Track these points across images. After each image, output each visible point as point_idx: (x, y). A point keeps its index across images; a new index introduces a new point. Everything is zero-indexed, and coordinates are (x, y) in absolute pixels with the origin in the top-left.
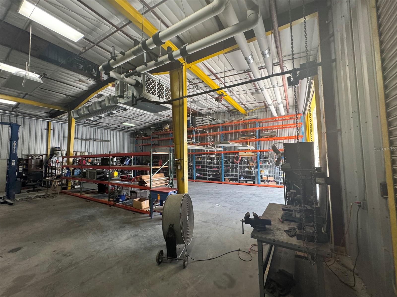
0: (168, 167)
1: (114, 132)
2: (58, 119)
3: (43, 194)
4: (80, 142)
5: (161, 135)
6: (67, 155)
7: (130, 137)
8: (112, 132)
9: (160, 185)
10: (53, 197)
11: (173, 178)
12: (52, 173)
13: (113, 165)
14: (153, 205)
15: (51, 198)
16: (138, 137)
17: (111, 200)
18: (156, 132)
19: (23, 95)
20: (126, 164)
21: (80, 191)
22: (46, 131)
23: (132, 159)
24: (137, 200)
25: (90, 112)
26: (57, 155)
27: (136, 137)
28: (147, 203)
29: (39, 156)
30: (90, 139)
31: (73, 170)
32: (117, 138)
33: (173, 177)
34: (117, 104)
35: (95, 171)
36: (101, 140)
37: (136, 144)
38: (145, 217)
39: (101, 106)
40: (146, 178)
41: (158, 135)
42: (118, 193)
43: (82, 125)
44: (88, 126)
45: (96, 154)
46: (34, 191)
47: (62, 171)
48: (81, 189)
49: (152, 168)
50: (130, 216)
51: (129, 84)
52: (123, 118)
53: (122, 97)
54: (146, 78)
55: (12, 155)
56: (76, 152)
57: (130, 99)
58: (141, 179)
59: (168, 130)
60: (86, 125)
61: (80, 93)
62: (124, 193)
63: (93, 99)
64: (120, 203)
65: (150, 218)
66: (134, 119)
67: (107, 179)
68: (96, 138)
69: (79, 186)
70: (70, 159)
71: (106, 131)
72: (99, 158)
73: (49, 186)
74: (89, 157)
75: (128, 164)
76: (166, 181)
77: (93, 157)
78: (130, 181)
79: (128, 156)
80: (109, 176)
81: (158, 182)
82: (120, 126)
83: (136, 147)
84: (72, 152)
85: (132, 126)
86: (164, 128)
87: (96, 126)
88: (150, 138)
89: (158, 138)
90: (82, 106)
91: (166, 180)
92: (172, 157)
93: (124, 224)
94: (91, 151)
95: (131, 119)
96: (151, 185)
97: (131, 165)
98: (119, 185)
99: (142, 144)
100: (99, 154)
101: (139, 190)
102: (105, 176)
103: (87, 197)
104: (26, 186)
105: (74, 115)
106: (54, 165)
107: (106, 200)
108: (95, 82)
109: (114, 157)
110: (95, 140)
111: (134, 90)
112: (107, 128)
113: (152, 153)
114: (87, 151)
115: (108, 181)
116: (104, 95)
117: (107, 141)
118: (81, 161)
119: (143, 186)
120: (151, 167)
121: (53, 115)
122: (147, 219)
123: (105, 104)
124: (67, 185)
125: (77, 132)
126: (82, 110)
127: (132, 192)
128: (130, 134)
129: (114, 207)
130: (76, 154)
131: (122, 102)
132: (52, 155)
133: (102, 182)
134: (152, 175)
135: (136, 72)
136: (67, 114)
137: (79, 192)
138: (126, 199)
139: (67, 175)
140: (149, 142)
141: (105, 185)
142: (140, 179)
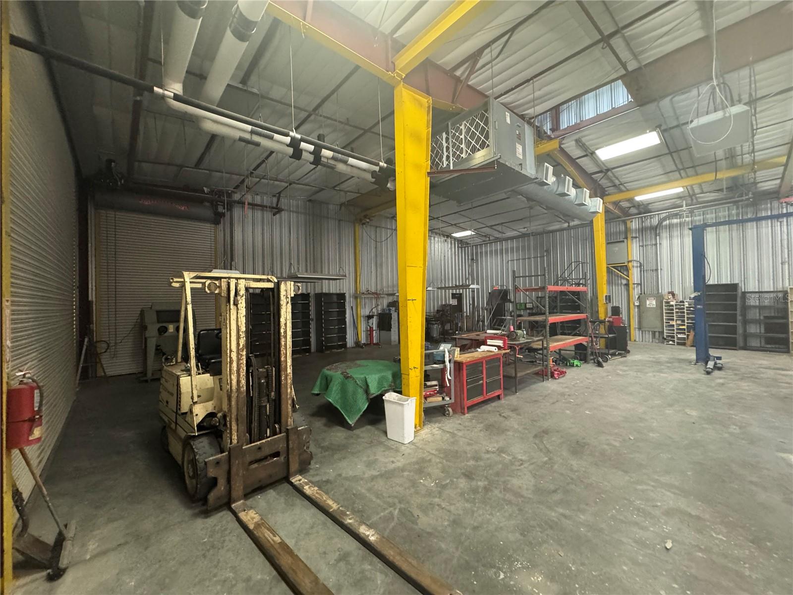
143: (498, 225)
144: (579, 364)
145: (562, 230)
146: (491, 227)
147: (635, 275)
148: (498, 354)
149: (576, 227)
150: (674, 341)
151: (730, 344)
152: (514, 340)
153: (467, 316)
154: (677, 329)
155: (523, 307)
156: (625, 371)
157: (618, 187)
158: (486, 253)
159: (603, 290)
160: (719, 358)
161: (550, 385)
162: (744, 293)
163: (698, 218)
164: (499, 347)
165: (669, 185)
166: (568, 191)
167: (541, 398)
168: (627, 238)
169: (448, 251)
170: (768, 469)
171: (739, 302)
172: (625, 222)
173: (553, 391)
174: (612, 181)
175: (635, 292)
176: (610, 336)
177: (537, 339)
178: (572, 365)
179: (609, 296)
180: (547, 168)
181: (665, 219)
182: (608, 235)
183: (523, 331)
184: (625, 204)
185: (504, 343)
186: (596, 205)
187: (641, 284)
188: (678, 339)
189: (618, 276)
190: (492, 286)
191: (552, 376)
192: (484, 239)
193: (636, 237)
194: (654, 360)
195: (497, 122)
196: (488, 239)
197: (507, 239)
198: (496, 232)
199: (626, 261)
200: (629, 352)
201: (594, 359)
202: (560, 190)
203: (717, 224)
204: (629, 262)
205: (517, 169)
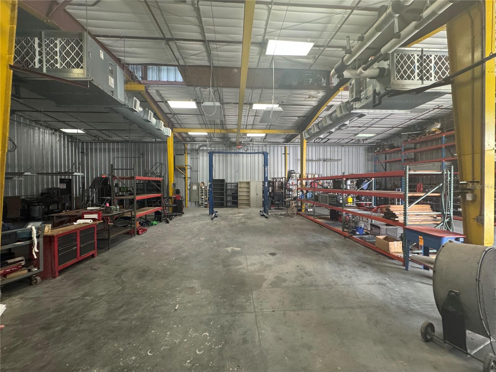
0: (440, 197)
1: (345, 148)
2: (292, 143)
3: (284, 213)
4: (310, 163)
5: (422, 143)
6: (300, 178)
7: (366, 152)
8: (343, 148)
9: (423, 223)
10: (292, 217)
11: (452, 215)
12: (289, 194)
13: (346, 189)
14: (410, 252)
15: (291, 218)
16: (380, 151)
17: (345, 230)
18: (411, 140)
19: (269, 127)
20: (364, 188)
21: (313, 214)
22: (284, 155)
23: (372, 182)
24: (381, 237)
25: (320, 129)
26: (292, 178)
27: (376, 151)
28: (398, 245)
29: (280, 179)
30: (320, 160)
31: (306, 193)
32: (349, 155)
33: (452, 213)
34: (352, 111)
35: (328, 195)
36: (331, 160)
37: (375, 161)
38: (395, 264)
39: (331, 120)
40: (397, 209)
41: (416, 144)
42: (353, 224)
43: (312, 145)
44: (318, 145)
45: (326, 176)
46: (278, 209)
47: (297, 193)
48: (314, 213)
49: (408, 195)
50: (371, 256)
51: (368, 79)
52: (357, 128)
53: (358, 99)
54: (397, 57)
55: (266, 178)
56: (308, 174)
57: (371, 99)
58: (388, 210)
59: (437, 133)
60: (316, 145)
61: (309, 111)
62: (362, 225)
63: (323, 113)
64: (357, 237)
65: (404, 268)
66: (374, 126)
67: (341, 205)
68: (326, 158)
69: (311, 210)
70: (303, 181)
71: (336, 148)
72: (329, 181)
73: (289, 206)
74: (319, 179)
75: (366, 188)
76: (435, 218)
77: (323, 180)
78: (370, 211)
79: (366, 178)
80: (343, 202)
81: (419, 218)
82: (353, 140)
83: (375, 166)
84: (305, 175)
85: (369, 137)
86: (427, 131)
87: (325, 144)
88: (400, 151)
89: (415, 148)
90: (312, 124)
91: (435, 216)
92: (449, 179)
93: (364, 264)
94: (321, 173)
95: (368, 127)
96: (405, 220)
97: (371, 189)
98: (355, 214)
99: (386, 159)
100: (329, 176)
101: (384, 224)
102: (338, 202)
103: (320, 222)
104: (274, 204)
105: (306, 135)
106: (291, 187)
107: (340, 229)
108: (324, 93)
109: (347, 179)
110: (324, 160)
111: (377, 83)
112: (338, 144)
113: (408, 173)
114: (317, 173)
115: (342, 208)
116: (334, 105)
117: (338, 160)
118: (313, 184)
119: (391, 220)
120: (405, 194)
121: (288, 140)
122: (398, 268)
123: (336, 116)
124: (301, 207)
125: (307, 154)
126: (312, 129)
127: (372, 225)
128: (366, 149)
129: (349, 240)
130: (307, 177)
131: (359, 107)
132: (289, 177)
133: (335, 208)
134: (407, 206)
135: (381, 55)
136: (299, 136)
137: (312, 216)
138: (365, 233)
139: (302, 198)
140: (397, 157)
141: (338, 212)
142: (386, 209)
143: (106, 130)
144: (156, 223)
145: (152, 142)
146: (100, 130)
147: (188, 173)
148: (92, 225)
149: (159, 142)
150: (203, 206)
151: (222, 206)
152: (109, 213)
153: (76, 197)
154: (205, 200)
155: (125, 190)
156: (179, 224)
157: (181, 125)
158: (96, 149)
159: (172, 180)
160: (217, 212)
161: (136, 239)
162: (226, 183)
163: (212, 148)
164: (94, 220)
165: (202, 130)
166: (150, 119)
167: (127, 249)
168: (185, 153)
169: (56, 142)
170: (221, 256)
171: (225, 187)
172: (184, 144)
173: (137, 243)
174: (177, 121)
175: (188, 182)
176: (174, 205)
177: (127, 211)
178: (152, 225)
179: (175, 184)
180: (136, 101)
181: (201, 146)
182: (175, 150)
183: (116, 206)
184: (184, 135)
185: (99, 216)
186: (168, 132)
187: (191, 178)
188: (205, 204)
189: (181, 173)
190: (101, 174)
191: (138, 233)
192: (94, 138)
193: (189, 153)
194: (194, 216)
195: (90, 53)
196: (97, 139)
197: (114, 142)
198: (105, 135)
199: (184, 165)
200: (183, 213)
201: (165, 220)
202: (145, 117)
203: (219, 153)
204: (186, 166)
205: (109, 93)
